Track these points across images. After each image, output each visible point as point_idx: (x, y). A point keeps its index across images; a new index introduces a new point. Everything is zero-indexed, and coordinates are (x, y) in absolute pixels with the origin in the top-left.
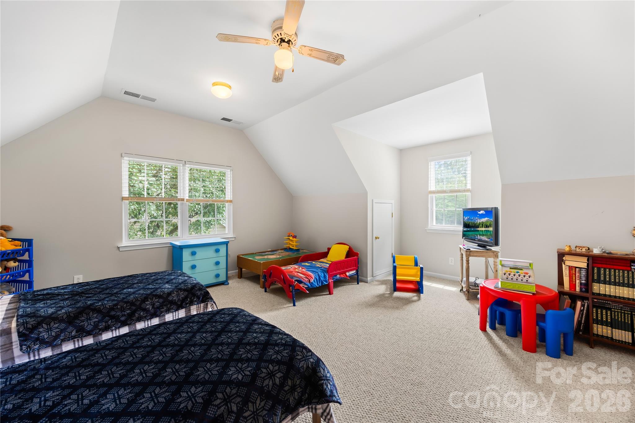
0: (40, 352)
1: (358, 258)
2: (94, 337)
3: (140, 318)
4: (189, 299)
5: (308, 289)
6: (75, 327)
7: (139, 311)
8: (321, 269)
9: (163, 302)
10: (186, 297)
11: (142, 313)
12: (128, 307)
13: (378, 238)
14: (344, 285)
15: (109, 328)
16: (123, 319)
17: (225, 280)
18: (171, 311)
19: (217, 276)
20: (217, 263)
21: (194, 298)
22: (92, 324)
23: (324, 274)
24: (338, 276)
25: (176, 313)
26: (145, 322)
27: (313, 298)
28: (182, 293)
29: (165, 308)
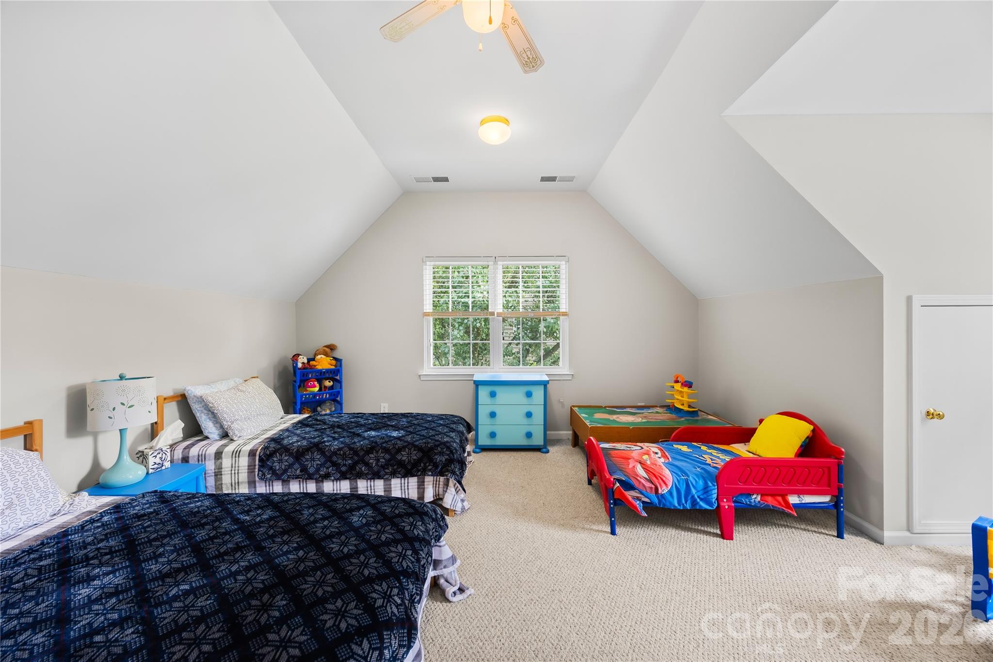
0: (274, 483)
1: (839, 465)
2: (316, 483)
3: (361, 474)
4: (422, 465)
5: (647, 506)
6: (300, 464)
7: (361, 464)
8: (702, 469)
9: (390, 460)
10: (419, 461)
11: (363, 468)
12: (350, 456)
13: (940, 417)
14: (782, 526)
15: (328, 477)
16: (344, 469)
17: (542, 443)
18: (397, 475)
19: (529, 435)
20: (529, 415)
21: (429, 466)
22: (315, 466)
23: (706, 483)
24: (756, 498)
25: (405, 480)
26: (367, 481)
27: (671, 532)
28: (415, 452)
29: (391, 470)
